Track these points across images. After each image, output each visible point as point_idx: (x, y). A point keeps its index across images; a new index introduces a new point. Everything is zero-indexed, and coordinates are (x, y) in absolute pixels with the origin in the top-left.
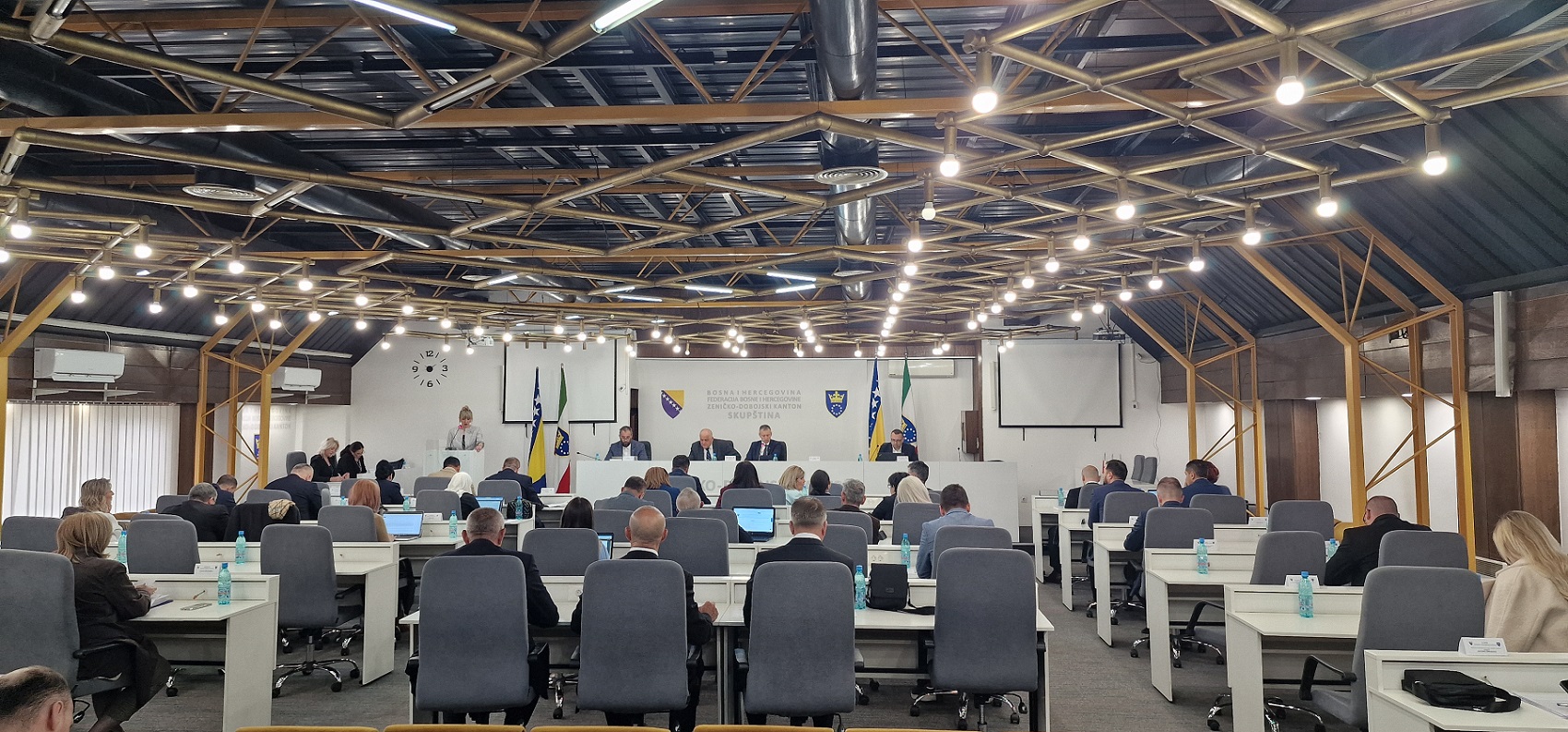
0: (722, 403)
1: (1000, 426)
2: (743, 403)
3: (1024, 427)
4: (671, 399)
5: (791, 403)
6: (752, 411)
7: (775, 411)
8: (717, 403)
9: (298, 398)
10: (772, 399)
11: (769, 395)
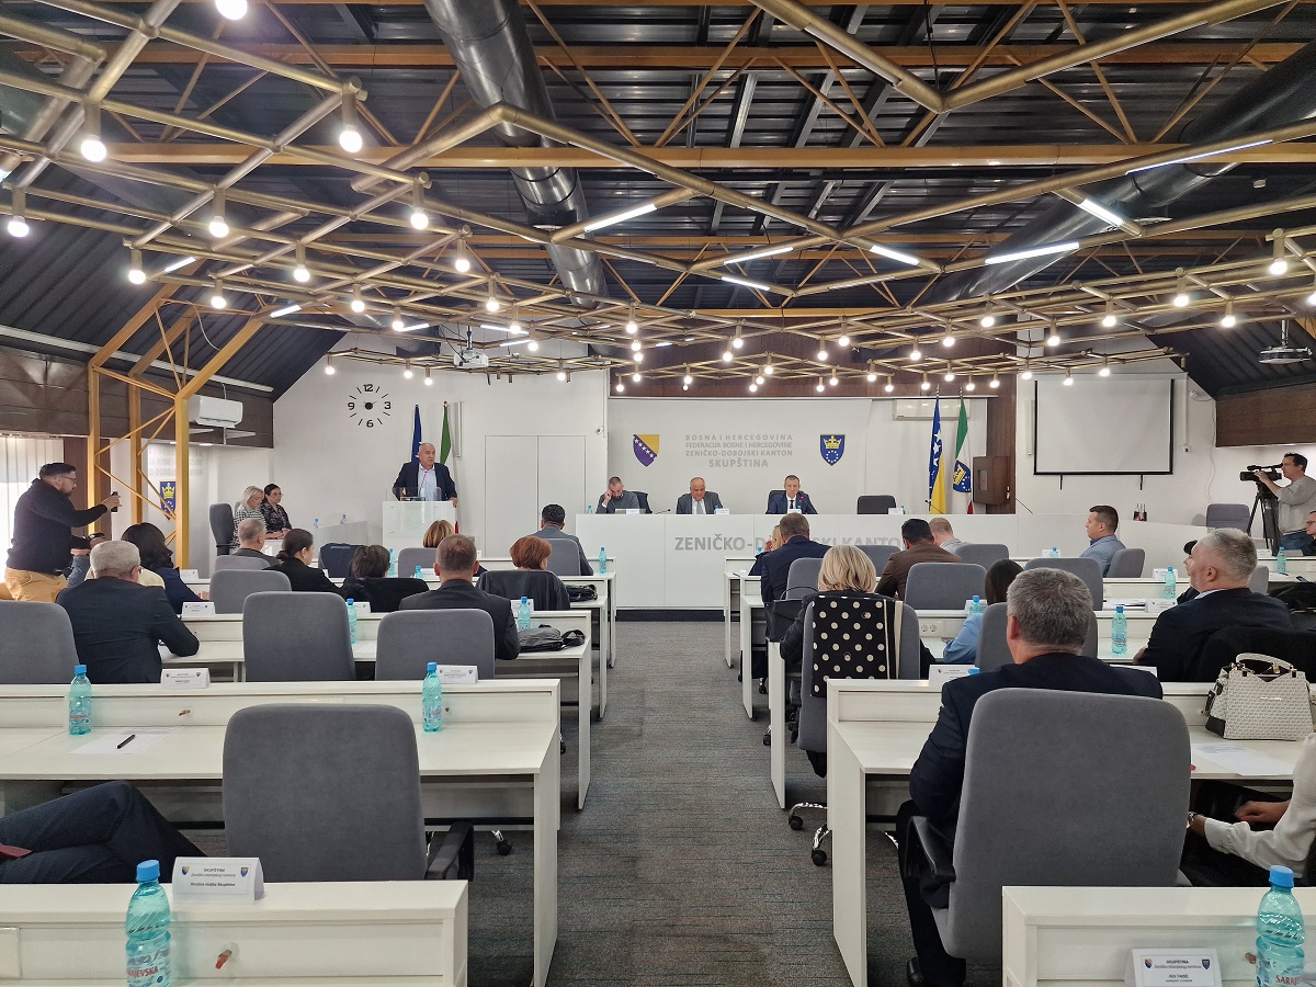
0: (703, 449)
1: (1036, 473)
2: (726, 449)
3: (1061, 474)
4: (644, 445)
5: (782, 449)
6: (736, 458)
7: (762, 458)
8: (697, 449)
9: (217, 435)
10: (759, 445)
11: (755, 440)
